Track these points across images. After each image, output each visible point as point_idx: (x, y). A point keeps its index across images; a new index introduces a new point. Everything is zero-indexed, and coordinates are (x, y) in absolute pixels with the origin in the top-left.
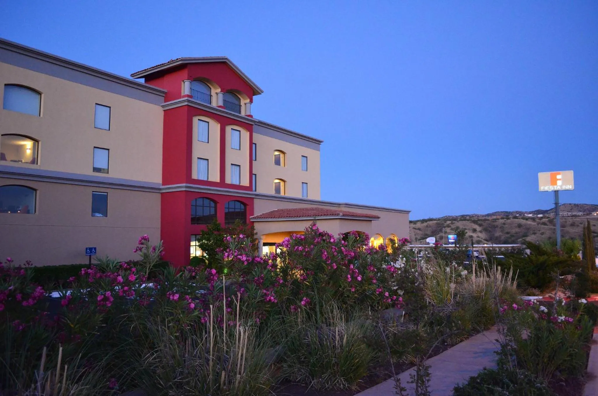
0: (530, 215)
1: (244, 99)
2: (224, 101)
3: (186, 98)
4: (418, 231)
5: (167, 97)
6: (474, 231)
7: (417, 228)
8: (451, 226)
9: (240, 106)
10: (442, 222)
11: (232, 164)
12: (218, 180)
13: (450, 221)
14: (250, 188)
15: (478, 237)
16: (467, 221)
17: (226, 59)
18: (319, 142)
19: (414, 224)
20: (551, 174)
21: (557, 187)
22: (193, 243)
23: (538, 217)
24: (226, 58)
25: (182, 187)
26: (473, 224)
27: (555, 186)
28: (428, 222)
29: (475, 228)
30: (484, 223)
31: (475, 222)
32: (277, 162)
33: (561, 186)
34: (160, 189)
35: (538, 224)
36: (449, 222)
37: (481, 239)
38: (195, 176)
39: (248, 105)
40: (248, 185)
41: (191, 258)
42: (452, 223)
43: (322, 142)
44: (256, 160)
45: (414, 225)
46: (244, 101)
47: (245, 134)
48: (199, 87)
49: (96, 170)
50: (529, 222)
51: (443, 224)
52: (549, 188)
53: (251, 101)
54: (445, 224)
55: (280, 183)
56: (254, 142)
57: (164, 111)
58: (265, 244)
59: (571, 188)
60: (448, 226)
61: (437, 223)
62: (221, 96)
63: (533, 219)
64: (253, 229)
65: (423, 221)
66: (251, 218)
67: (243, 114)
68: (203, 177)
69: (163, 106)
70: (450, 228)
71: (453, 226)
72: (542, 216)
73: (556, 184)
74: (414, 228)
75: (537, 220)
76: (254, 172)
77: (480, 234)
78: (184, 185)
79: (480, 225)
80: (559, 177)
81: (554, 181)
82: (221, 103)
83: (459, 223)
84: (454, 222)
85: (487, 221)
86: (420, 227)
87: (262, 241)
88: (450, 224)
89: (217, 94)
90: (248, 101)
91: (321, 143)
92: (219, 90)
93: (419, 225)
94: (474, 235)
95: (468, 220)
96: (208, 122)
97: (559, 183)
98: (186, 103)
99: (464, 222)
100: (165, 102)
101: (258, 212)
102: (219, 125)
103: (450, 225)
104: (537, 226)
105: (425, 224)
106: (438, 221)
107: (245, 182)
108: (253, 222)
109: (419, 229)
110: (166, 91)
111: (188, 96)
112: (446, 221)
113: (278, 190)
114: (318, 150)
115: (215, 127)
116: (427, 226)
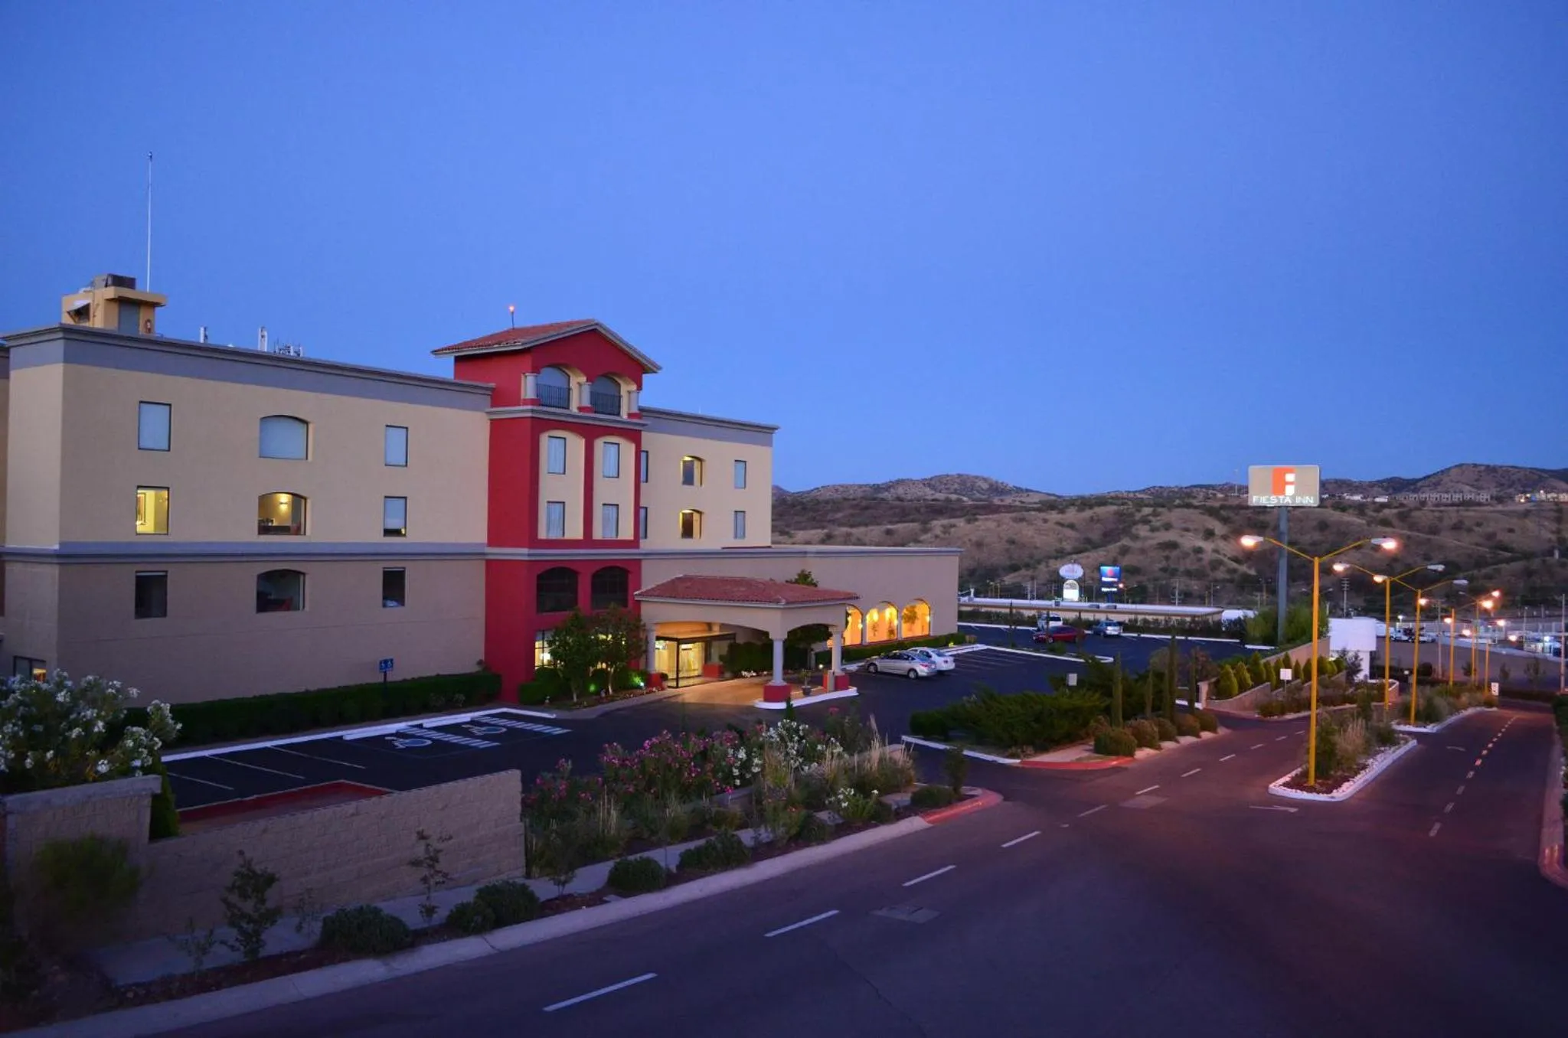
0: (1357, 498)
1: (628, 384)
2: (593, 395)
3: (529, 407)
4: (1069, 532)
5: (498, 398)
6: (1209, 534)
7: (1066, 522)
8: (1150, 521)
9: (620, 397)
10: (1130, 510)
11: (604, 505)
12: (579, 534)
13: (1151, 506)
14: (634, 543)
15: (1216, 551)
16: (1191, 510)
17: (597, 324)
18: (771, 429)
19: (1058, 513)
20: (1276, 471)
21: (1284, 499)
22: (538, 644)
23: (1375, 503)
24: (596, 322)
25: (521, 553)
26: (1206, 517)
27: (1281, 497)
28: (1097, 510)
29: (1212, 528)
30: (1237, 514)
31: (1212, 512)
32: (688, 479)
33: (1293, 498)
34: (484, 554)
35: (1369, 524)
36: (1147, 510)
37: (1221, 557)
38: (542, 534)
39: (634, 396)
40: (632, 538)
41: (536, 668)
42: (1155, 514)
43: (776, 429)
44: (647, 481)
45: (1060, 516)
46: (626, 388)
47: (628, 449)
48: (551, 377)
49: (388, 532)
50: (1349, 517)
51: (1132, 515)
52: (1269, 500)
53: (640, 388)
54: (1138, 516)
55: (692, 514)
56: (643, 449)
57: (491, 420)
58: (658, 638)
59: (1312, 502)
60: (1145, 521)
61: (1116, 513)
62: (586, 390)
63: (1360, 508)
64: (638, 617)
65: (1084, 503)
66: (636, 595)
67: (624, 416)
68: (555, 535)
69: (487, 413)
70: (1147, 527)
71: (1158, 520)
72: (1386, 500)
73: (1282, 492)
74: (1059, 524)
75: (1371, 513)
76: (643, 503)
77: (1222, 544)
78: (525, 551)
79: (1225, 521)
80: (1290, 477)
81: (1279, 487)
82: (586, 403)
83: (1172, 514)
84: (1160, 510)
85: (1242, 512)
86: (1075, 521)
87: (655, 634)
88: (1148, 515)
89: (580, 384)
90: (634, 387)
91: (776, 431)
92: (583, 379)
93: (1071, 515)
94: (1207, 546)
95: (1196, 507)
96: (565, 439)
97: (1290, 490)
98: (529, 415)
99: (1186, 510)
100: (492, 406)
101: (648, 583)
102: (584, 440)
103: (1151, 518)
104: (1366, 527)
105: (1088, 513)
106: (1122, 507)
107: (627, 533)
108: (640, 601)
109: (1072, 526)
110: (492, 385)
111: (533, 402)
112: (1141, 506)
113: (688, 530)
114: (769, 444)
115: (576, 444)
116: (1092, 519)
